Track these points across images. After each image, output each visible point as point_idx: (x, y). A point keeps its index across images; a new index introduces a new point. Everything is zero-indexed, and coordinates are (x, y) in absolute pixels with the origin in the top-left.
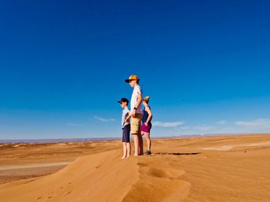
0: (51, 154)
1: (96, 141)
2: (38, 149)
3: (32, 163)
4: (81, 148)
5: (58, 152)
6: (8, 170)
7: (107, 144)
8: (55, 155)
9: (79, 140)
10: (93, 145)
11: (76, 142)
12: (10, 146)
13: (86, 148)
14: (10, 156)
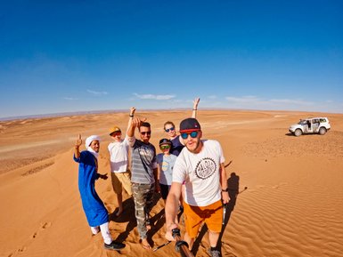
0: (55, 129)
1: (98, 113)
2: (43, 125)
3: (36, 140)
4: (84, 121)
5: (61, 128)
6: (13, 151)
7: (109, 117)
8: (59, 130)
9: (83, 113)
10: (95, 118)
11: (80, 114)
12: (18, 123)
13: (89, 121)
14: (17, 133)
